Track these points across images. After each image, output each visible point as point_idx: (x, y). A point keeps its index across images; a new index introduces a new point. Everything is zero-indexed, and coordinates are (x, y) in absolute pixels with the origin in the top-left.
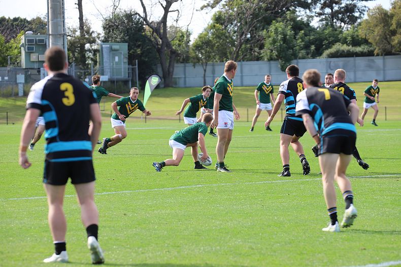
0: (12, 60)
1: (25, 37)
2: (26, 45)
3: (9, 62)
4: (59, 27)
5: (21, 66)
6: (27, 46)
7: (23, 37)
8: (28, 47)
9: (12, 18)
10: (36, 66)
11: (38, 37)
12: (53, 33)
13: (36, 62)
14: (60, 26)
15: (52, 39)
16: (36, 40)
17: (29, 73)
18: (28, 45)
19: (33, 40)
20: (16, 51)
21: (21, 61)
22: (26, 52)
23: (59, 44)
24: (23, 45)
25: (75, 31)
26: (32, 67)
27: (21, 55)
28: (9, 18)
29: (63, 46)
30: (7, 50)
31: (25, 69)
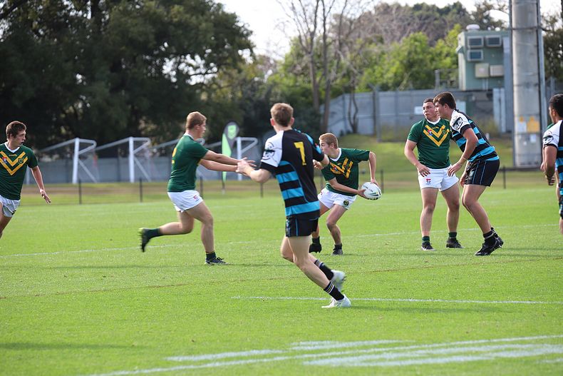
0: (442, 77)
1: (466, 36)
2: (467, 49)
3: (437, 81)
4: (530, 15)
5: (458, 87)
6: (469, 51)
7: (462, 36)
8: (471, 53)
9: (411, 5)
10: (485, 86)
11: (488, 34)
12: (519, 26)
13: (485, 78)
14: (532, 12)
15: (516, 36)
16: (485, 39)
17: (473, 98)
18: (472, 49)
19: (480, 40)
20: (448, 61)
21: (457, 77)
22: (467, 62)
23: (529, 44)
24: (461, 50)
25: (554, 20)
26: (479, 88)
27: (457, 67)
28: (407, 5)
29: (536, 49)
30: (432, 60)
31: (466, 91)
